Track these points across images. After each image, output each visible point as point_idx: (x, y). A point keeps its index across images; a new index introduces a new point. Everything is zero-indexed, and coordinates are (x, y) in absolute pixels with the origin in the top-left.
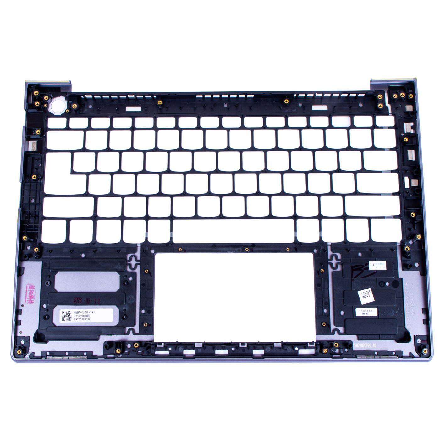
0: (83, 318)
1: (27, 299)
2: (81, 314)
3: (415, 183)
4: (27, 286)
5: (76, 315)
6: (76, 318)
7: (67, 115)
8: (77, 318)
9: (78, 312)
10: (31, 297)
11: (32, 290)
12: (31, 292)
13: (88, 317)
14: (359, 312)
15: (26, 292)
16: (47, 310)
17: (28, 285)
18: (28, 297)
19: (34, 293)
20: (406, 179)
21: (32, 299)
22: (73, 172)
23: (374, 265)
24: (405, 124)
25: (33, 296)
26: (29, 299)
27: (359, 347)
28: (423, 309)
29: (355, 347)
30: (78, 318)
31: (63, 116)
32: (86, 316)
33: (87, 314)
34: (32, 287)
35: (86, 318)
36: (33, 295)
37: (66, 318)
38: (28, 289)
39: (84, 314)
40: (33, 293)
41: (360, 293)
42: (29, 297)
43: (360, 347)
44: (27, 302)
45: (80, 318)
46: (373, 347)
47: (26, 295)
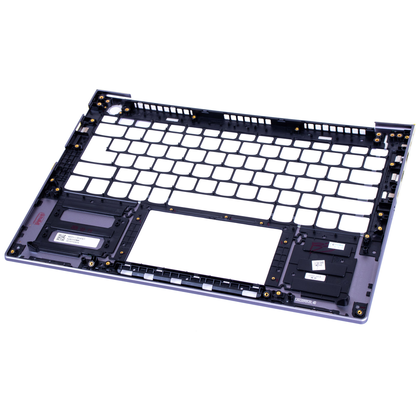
0: (73, 241)
1: (35, 222)
2: (73, 238)
3: (391, 195)
4: (39, 213)
5: (69, 238)
6: (68, 240)
7: (119, 116)
9: (71, 237)
10: (39, 220)
11: (42, 216)
12: (41, 218)
13: (78, 241)
14: (308, 276)
15: (37, 217)
16: (47, 231)
18: (36, 220)
19: (43, 219)
20: (385, 193)
21: (39, 223)
22: (108, 150)
23: (333, 245)
24: (397, 156)
26: (37, 222)
27: (299, 301)
28: (369, 284)
29: (296, 301)
31: (116, 116)
32: (76, 240)
33: (78, 239)
34: (43, 215)
35: (76, 241)
36: (42, 220)
37: (60, 239)
38: (39, 216)
39: (75, 239)
40: (42, 219)
41: (314, 263)
43: (301, 301)
44: (34, 223)
45: (71, 240)
46: (313, 304)
47: (36, 219)
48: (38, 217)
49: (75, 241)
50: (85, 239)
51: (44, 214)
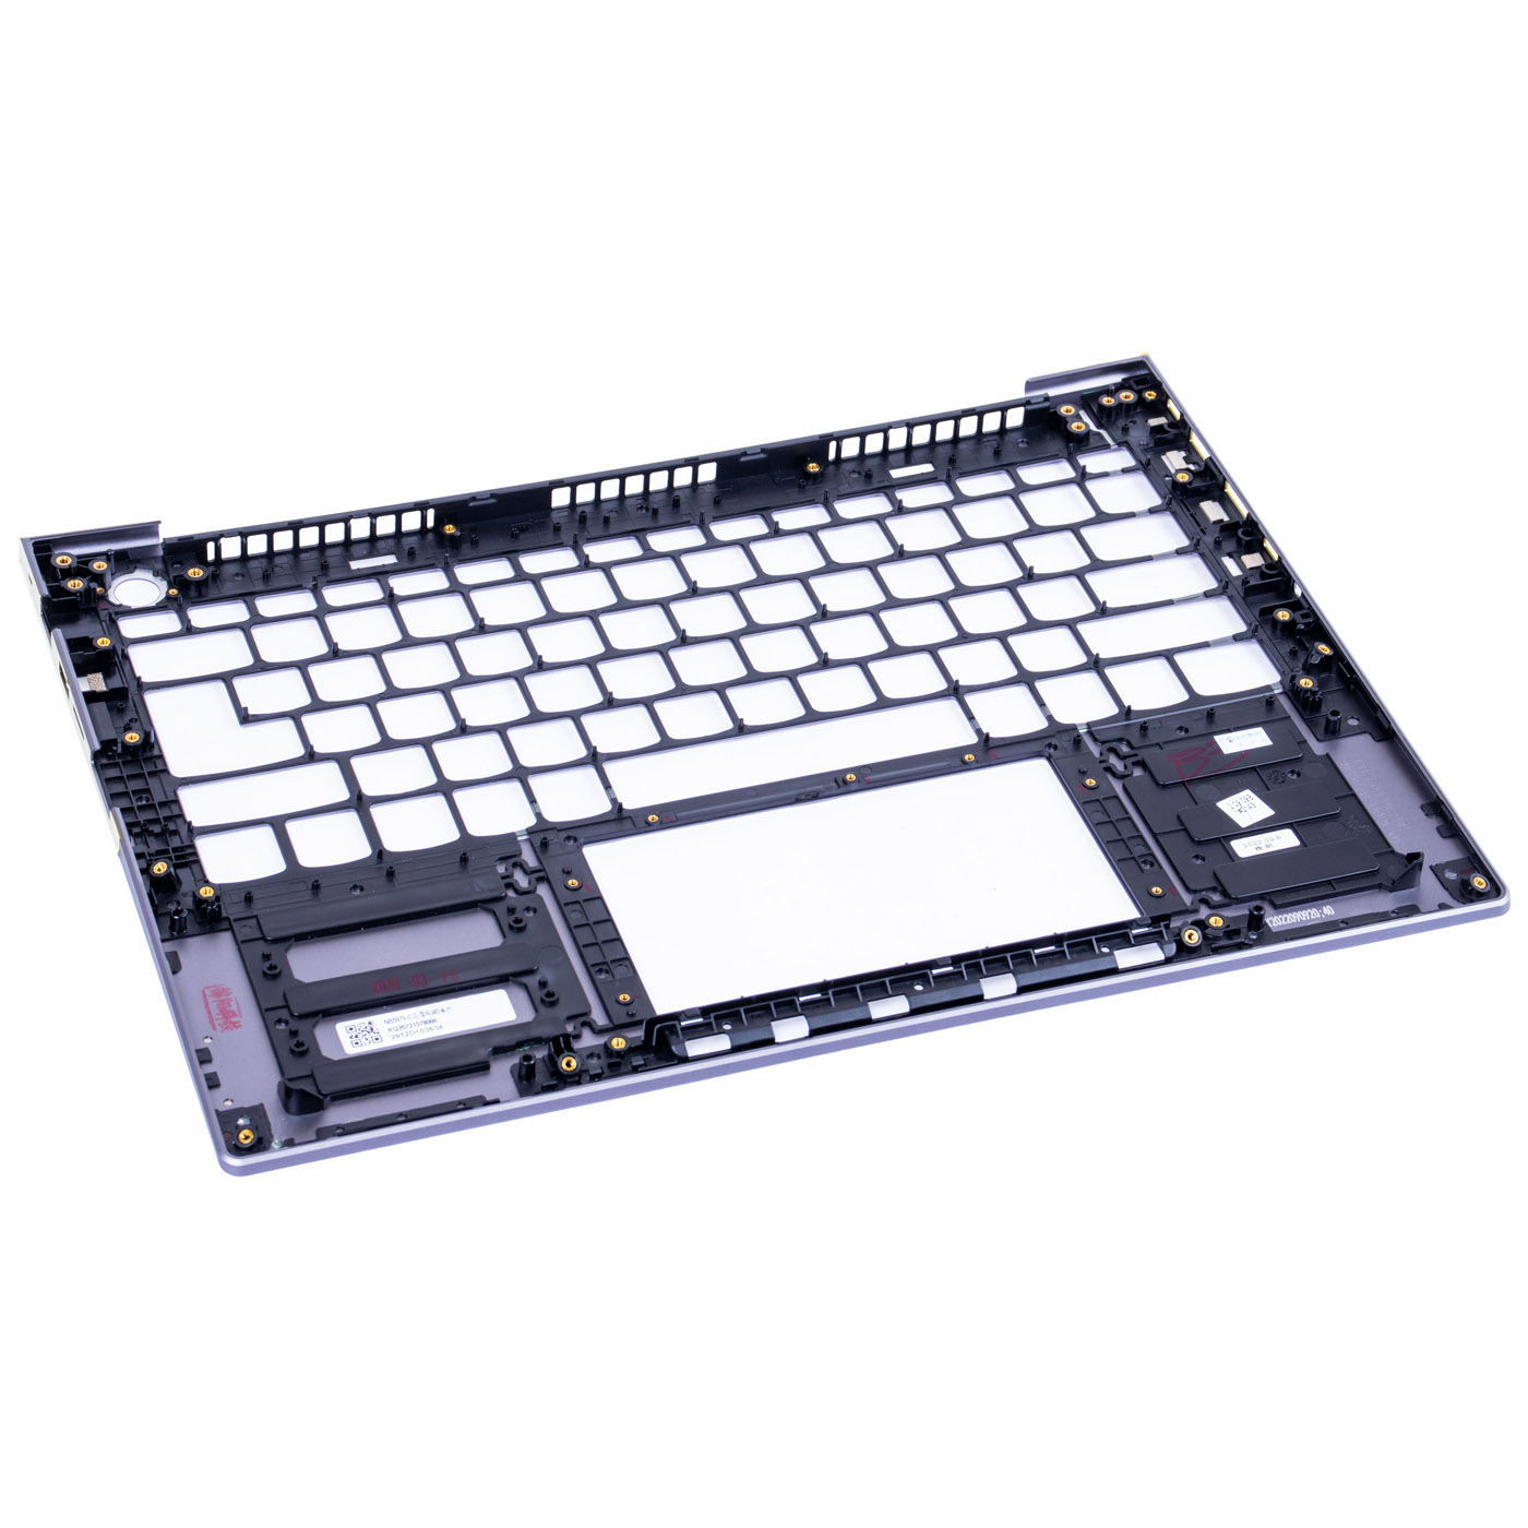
0: (419, 1028)
1: (216, 1023)
2: (408, 1021)
3: (1253, 560)
4: (204, 992)
5: (390, 1026)
6: (395, 1033)
7: (176, 604)
8: (399, 1032)
10: (227, 1013)
11: (223, 998)
12: (226, 1003)
13: (435, 1024)
15: (207, 1006)
16: (294, 1033)
17: (207, 992)
18: (215, 1017)
19: (233, 1003)
20: (1229, 563)
21: (234, 1019)
22: (246, 719)
23: (1231, 741)
24: (1163, 457)
25: (233, 1012)
26: (221, 1022)
27: (1285, 922)
28: (1422, 807)
29: (1274, 925)
30: (403, 1031)
31: (161, 607)
32: (425, 1022)
33: (428, 1017)
34: (220, 992)
35: (428, 1026)
36: (234, 1008)
37: (364, 1040)
38: (210, 999)
39: (417, 1020)
40: (230, 1006)
41: (1225, 805)
42: (220, 1017)
44: (219, 1028)
45: (407, 1030)
46: (1326, 915)
47: (209, 1013)
48: (213, 1007)
49: (424, 1026)
50: (449, 1008)
51: (223, 989)
